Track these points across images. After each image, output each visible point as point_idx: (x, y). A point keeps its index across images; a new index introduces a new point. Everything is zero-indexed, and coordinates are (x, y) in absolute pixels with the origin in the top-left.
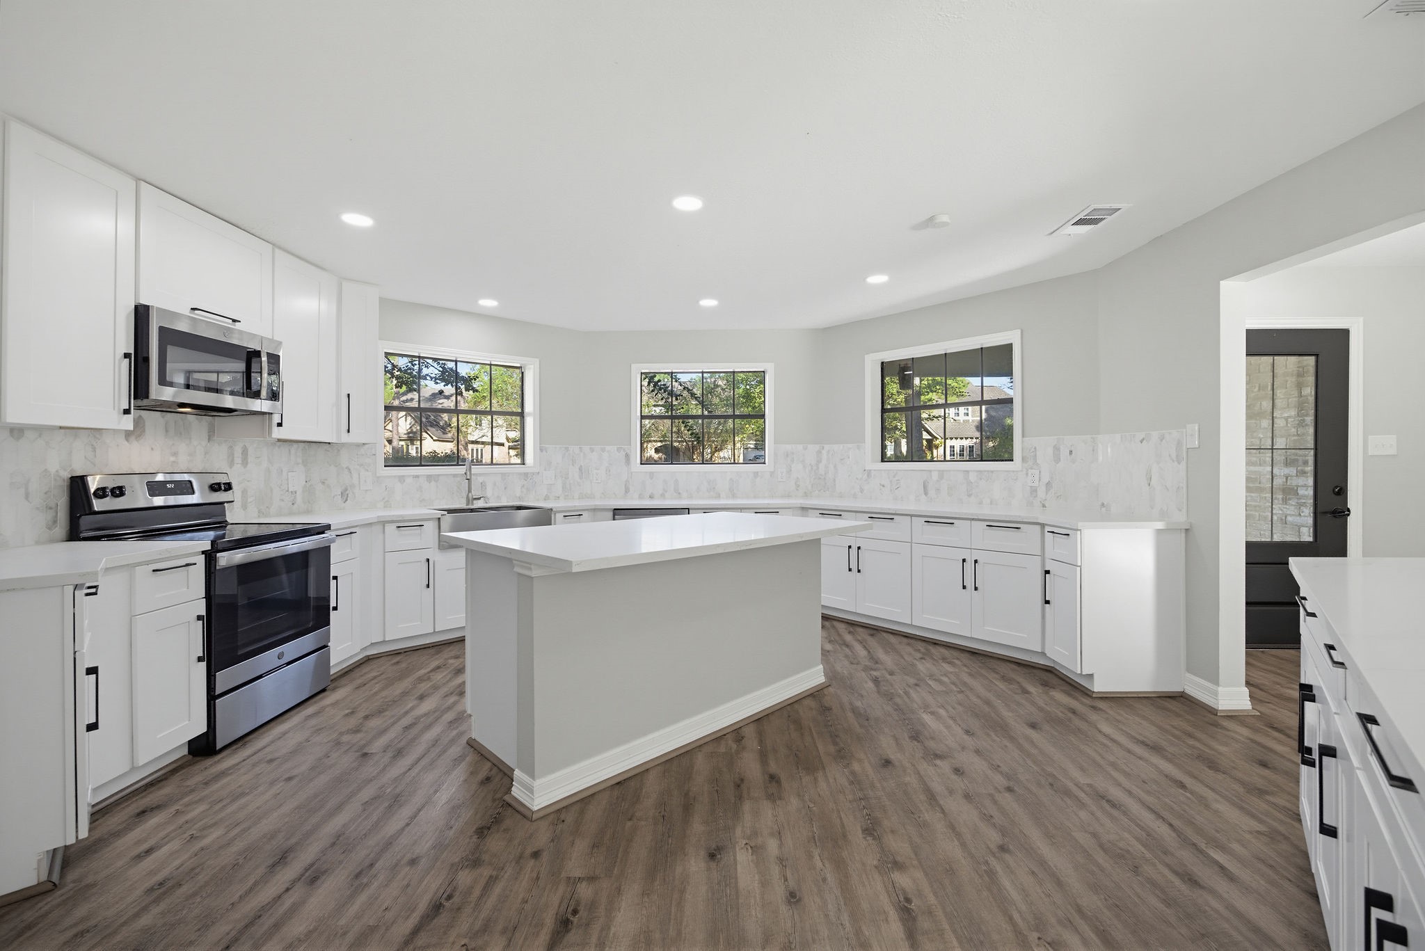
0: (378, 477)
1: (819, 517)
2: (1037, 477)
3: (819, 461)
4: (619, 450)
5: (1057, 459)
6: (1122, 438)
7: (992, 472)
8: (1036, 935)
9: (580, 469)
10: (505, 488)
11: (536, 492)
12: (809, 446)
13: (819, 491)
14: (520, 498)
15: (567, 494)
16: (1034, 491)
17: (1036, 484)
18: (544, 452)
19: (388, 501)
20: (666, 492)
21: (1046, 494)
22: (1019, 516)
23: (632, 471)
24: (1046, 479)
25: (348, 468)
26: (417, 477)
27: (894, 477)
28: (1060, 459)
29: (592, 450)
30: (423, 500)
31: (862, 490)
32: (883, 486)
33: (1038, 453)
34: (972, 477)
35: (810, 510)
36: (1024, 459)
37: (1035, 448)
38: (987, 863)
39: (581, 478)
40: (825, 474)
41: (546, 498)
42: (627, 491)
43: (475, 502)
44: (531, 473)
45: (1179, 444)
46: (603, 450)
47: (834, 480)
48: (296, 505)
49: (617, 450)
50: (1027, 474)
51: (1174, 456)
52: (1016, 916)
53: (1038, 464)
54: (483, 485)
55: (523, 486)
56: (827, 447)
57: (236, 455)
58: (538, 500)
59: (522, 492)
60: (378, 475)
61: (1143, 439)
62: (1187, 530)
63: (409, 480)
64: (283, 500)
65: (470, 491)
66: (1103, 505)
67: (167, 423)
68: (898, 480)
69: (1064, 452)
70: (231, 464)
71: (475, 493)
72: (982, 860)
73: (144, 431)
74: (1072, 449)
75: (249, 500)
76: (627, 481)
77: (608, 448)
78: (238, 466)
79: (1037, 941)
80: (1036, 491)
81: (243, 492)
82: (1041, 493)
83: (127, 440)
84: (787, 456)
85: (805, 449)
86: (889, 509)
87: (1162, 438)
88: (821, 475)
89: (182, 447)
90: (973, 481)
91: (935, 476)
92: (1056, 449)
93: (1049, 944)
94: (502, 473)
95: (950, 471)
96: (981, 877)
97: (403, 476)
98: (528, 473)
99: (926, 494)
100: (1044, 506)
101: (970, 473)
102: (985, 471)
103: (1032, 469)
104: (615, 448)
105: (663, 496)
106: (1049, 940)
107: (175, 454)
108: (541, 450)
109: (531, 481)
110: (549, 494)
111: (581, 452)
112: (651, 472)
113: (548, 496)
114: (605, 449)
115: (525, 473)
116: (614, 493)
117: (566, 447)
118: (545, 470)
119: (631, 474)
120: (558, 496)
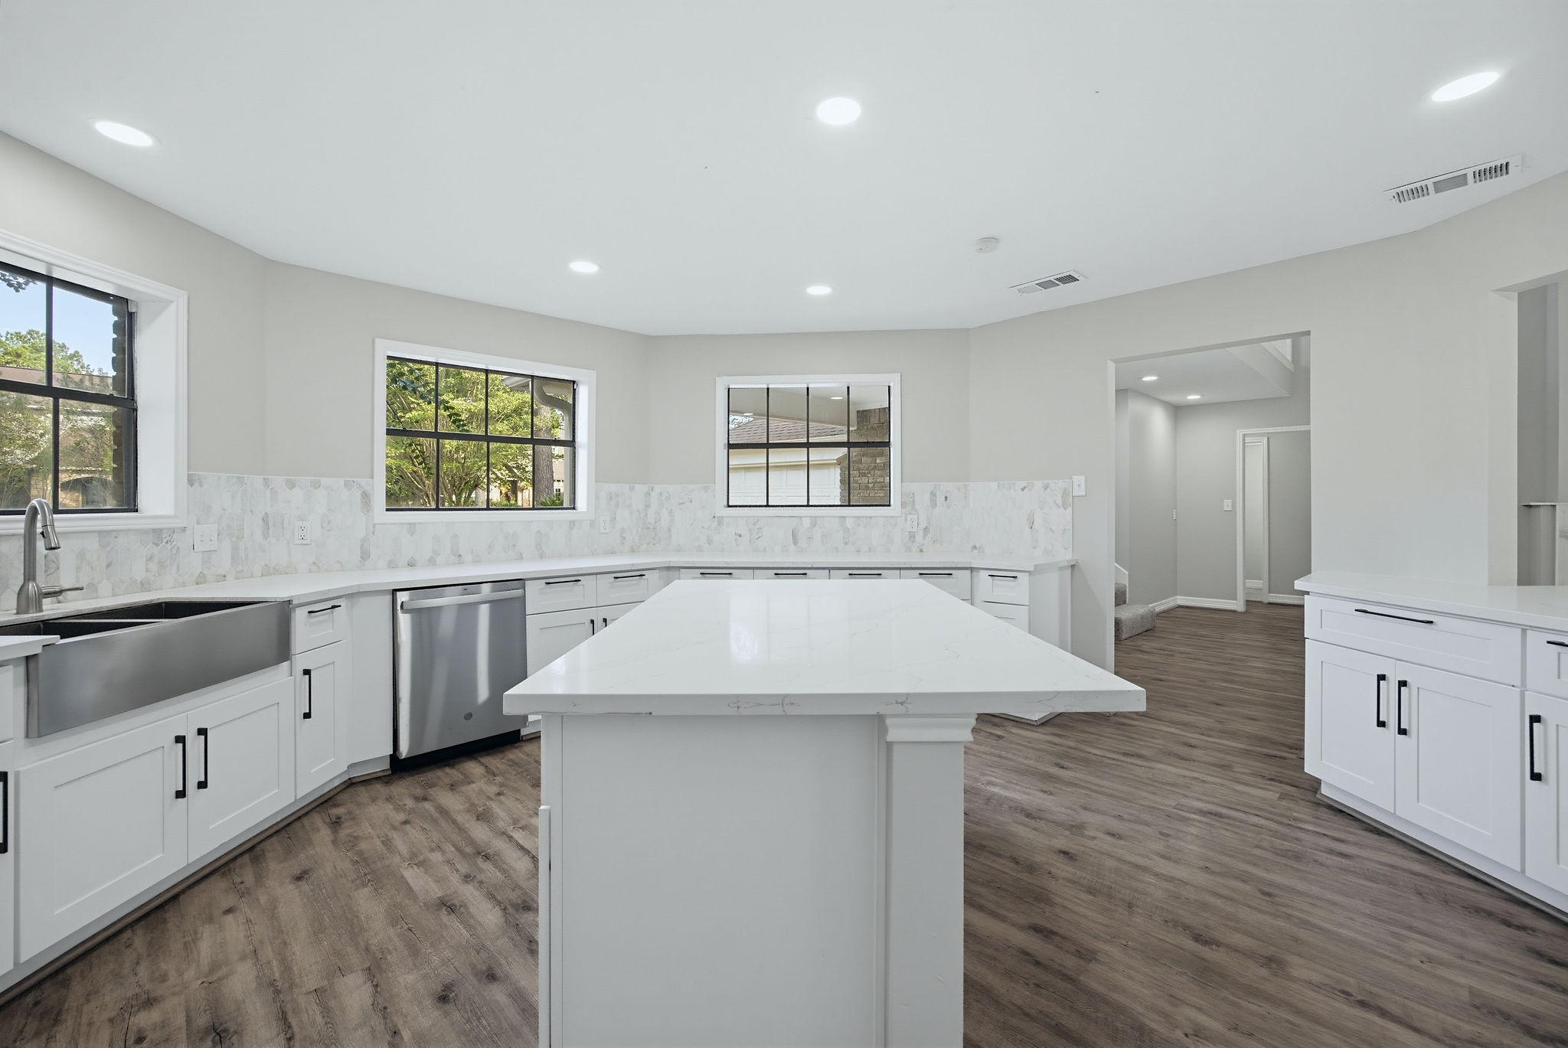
1: (699, 578)
2: (915, 523)
3: (647, 506)
5: (934, 504)
6: (998, 486)
7: (871, 517)
9: (265, 519)
10: (109, 565)
11: (178, 567)
12: (636, 485)
13: (648, 544)
14: (144, 586)
15: (240, 568)
16: (912, 536)
17: (914, 530)
18: (196, 485)
20: (438, 554)
21: (924, 538)
22: (953, 562)
23: (376, 522)
24: (923, 525)
27: (755, 524)
28: (936, 504)
29: (291, 485)
31: (710, 542)
32: (740, 536)
33: (916, 499)
34: (849, 523)
35: (682, 570)
36: (903, 505)
37: (913, 493)
39: (266, 536)
40: (655, 523)
41: (200, 580)
42: (365, 555)
43: (47, 603)
44: (169, 529)
45: (1065, 493)
46: (317, 485)
47: (669, 530)
49: (347, 485)
50: (906, 520)
51: (1060, 502)
53: (916, 510)
55: (151, 558)
56: (658, 489)
58: (184, 585)
59: (147, 570)
61: (1025, 487)
62: (1072, 566)
65: (30, 575)
66: (975, 547)
68: (760, 528)
69: (940, 499)
71: (42, 581)
74: (947, 495)
76: (363, 540)
77: (324, 481)
80: (914, 537)
82: (919, 538)
84: (611, 499)
85: (632, 489)
86: (804, 563)
87: (1046, 488)
88: (650, 524)
90: (850, 527)
91: (806, 523)
92: (933, 494)
94: (100, 532)
95: (824, 517)
98: (161, 530)
99: (795, 543)
100: (921, 551)
101: (847, 519)
102: (863, 517)
103: (910, 514)
104: (342, 481)
105: (432, 562)
108: (191, 481)
109: (169, 546)
110: (205, 572)
111: (268, 487)
112: (410, 524)
113: (204, 576)
114: (320, 482)
115: (154, 531)
116: (339, 562)
117: (238, 477)
118: (198, 523)
119: (374, 527)
120: (224, 573)
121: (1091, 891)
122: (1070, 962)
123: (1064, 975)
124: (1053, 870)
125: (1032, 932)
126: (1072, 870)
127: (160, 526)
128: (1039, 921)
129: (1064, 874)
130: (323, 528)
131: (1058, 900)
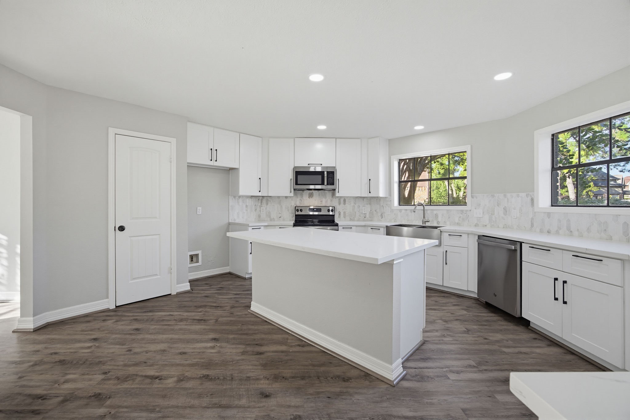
0: (392, 210)
4: (527, 196)
8: (113, 413)
9: (505, 209)
10: (449, 218)
11: (469, 220)
15: (493, 224)
18: (475, 198)
19: (395, 219)
23: (535, 211)
25: (383, 206)
26: (406, 210)
29: (512, 196)
30: (409, 220)
38: (159, 412)
39: (504, 215)
41: (476, 225)
42: (532, 225)
43: (426, 223)
44: (466, 210)
46: (518, 196)
48: (366, 218)
49: (526, 196)
52: (125, 410)
54: (437, 216)
55: (460, 217)
57: (341, 201)
60: (392, 209)
63: (403, 211)
64: (360, 216)
65: (424, 217)
67: (319, 193)
70: (340, 204)
71: (426, 219)
72: (162, 411)
73: (313, 196)
75: (346, 215)
76: (532, 219)
77: (521, 194)
78: (342, 205)
79: (110, 411)
81: (344, 213)
83: (309, 198)
89: (324, 200)
93: (105, 415)
94: (447, 210)
96: (154, 406)
97: (401, 210)
98: (463, 210)
104: (525, 194)
106: (106, 416)
107: (322, 201)
108: (472, 197)
109: (465, 215)
110: (478, 223)
111: (506, 197)
112: (548, 213)
113: (478, 224)
114: (519, 194)
115: (461, 210)
116: (525, 227)
117: (491, 195)
118: (476, 209)
119: (535, 213)
120: (486, 225)
121: (248, 378)
122: (249, 349)
123: (249, 345)
124: (267, 382)
125: (263, 352)
126: (260, 386)
127: (463, 209)
128: (262, 356)
129: (262, 382)
130: (520, 212)
131: (259, 368)
